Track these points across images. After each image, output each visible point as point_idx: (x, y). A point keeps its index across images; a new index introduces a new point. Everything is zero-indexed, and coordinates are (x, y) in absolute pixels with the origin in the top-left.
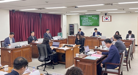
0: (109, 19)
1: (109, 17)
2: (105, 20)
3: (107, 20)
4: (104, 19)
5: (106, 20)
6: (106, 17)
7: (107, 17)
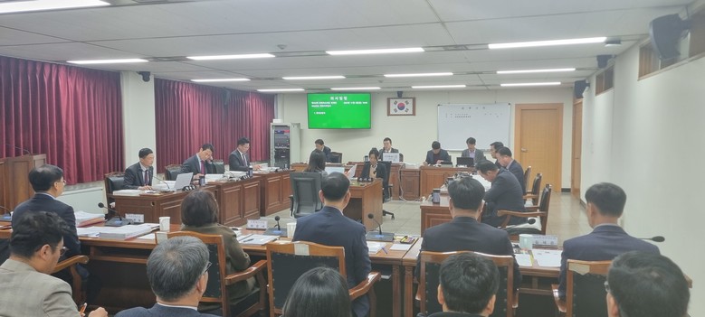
0: (409, 106)
1: (407, 103)
2: (396, 110)
3: (403, 112)
4: (393, 107)
5: (399, 112)
6: (399, 101)
7: (403, 101)
